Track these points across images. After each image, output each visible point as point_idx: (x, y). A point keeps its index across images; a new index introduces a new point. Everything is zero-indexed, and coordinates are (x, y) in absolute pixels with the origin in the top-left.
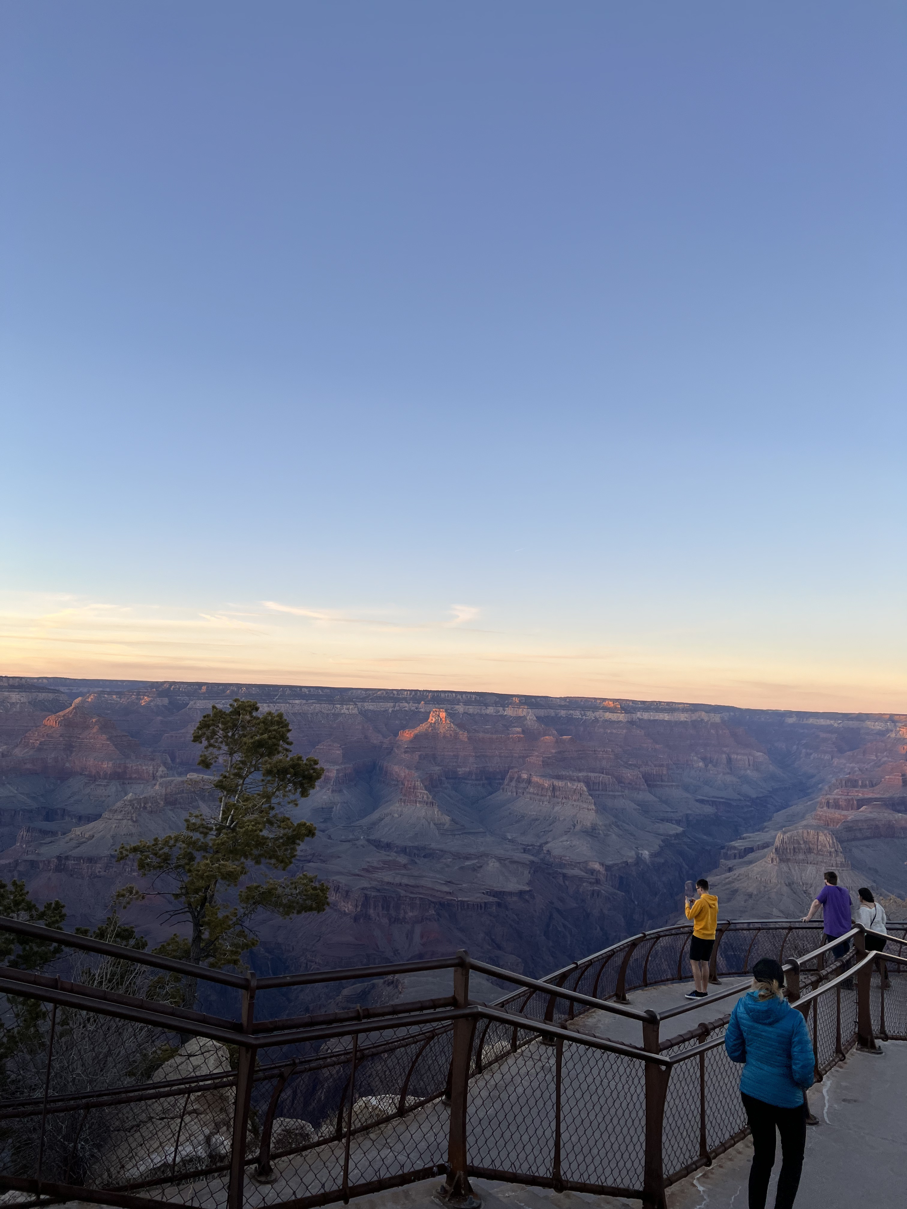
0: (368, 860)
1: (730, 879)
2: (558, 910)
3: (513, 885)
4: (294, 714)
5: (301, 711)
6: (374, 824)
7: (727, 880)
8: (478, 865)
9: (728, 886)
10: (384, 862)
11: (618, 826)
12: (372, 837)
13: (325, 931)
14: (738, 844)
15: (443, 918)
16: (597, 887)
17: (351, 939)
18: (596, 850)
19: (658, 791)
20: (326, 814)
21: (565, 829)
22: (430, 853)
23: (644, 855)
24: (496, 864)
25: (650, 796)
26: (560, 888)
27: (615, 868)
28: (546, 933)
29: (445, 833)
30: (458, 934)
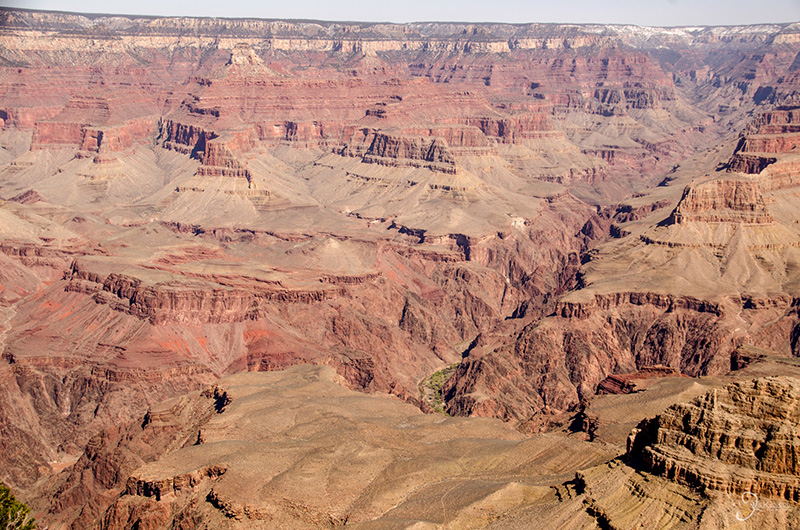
0: (166, 247)
1: (625, 245)
2: (413, 294)
3: (356, 270)
4: (28, 52)
5: (37, 48)
6: (165, 202)
7: (620, 247)
8: (312, 247)
9: (622, 253)
10: (186, 250)
11: (486, 189)
12: (168, 220)
13: (116, 338)
14: (634, 203)
15: (271, 313)
16: (462, 265)
17: (153, 346)
18: (459, 220)
19: (535, 143)
20: (98, 191)
21: (419, 196)
22: (247, 235)
23: (519, 223)
24: (334, 244)
25: (525, 149)
26: (415, 268)
27: (483, 240)
28: (401, 322)
29: (264, 209)
30: (292, 331)
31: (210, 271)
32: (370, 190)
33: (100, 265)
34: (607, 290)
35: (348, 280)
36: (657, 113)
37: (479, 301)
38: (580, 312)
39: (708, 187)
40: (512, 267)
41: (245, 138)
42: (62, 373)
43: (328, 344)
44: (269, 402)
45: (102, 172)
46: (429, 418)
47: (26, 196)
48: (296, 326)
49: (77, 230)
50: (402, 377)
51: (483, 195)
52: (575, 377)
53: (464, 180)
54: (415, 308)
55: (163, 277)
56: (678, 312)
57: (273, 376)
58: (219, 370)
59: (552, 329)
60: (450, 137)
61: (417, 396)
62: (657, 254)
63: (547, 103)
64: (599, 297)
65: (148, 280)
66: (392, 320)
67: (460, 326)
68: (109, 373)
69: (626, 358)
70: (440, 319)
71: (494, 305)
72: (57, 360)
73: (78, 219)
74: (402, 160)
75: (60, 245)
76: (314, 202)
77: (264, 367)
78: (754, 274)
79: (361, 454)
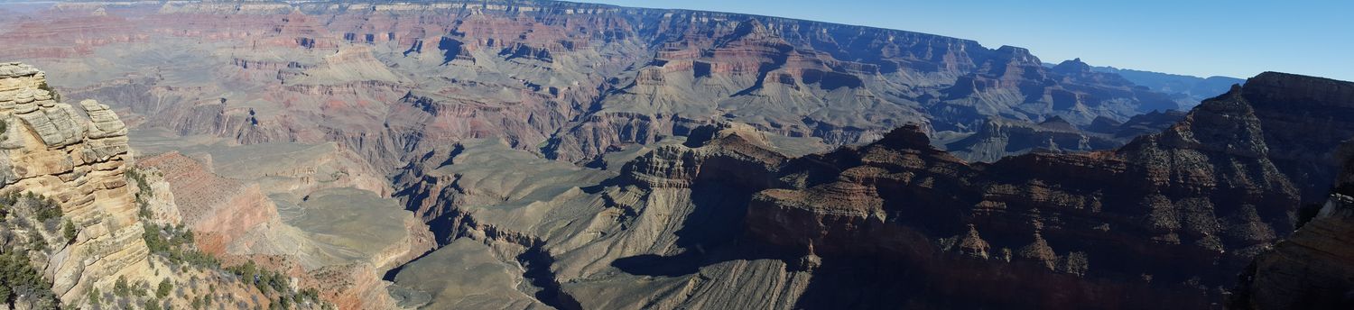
0: (442, 87)
2: (534, 111)
8: (497, 90)
10: (450, 88)
11: (564, 70)
12: (444, 77)
13: (422, 121)
14: (619, 77)
15: (480, 116)
16: (554, 99)
17: (436, 125)
18: (553, 82)
19: (583, 51)
20: (419, 65)
21: (538, 71)
22: (472, 84)
23: (576, 83)
24: (505, 89)
25: (579, 54)
26: (536, 100)
27: (562, 90)
28: (529, 121)
29: (480, 74)
30: (488, 123)
31: (458, 97)
32: (520, 67)
33: (419, 94)
34: (609, 111)
35: (510, 104)
36: (626, 41)
37: (560, 114)
38: (600, 120)
39: (646, 71)
40: (573, 101)
41: (474, 45)
42: (403, 132)
43: (502, 128)
44: (480, 150)
45: (421, 57)
46: (541, 161)
47: (395, 65)
48: (490, 121)
49: (411, 79)
50: (530, 144)
51: (563, 72)
52: (597, 145)
53: (556, 65)
54: (535, 116)
55: (440, 99)
56: (635, 120)
57: (480, 140)
58: (459, 136)
59: (589, 126)
60: (551, 48)
61: (535, 151)
62: (628, 97)
63: (588, 36)
64: (607, 114)
65: (435, 100)
66: (526, 121)
67: (553, 125)
68: (419, 134)
69: (616, 137)
70: (545, 121)
71: (566, 116)
72: (402, 127)
73: (412, 75)
74: (532, 56)
75: (405, 85)
76: (498, 71)
77: (477, 137)
78: (662, 105)
79: (515, 173)
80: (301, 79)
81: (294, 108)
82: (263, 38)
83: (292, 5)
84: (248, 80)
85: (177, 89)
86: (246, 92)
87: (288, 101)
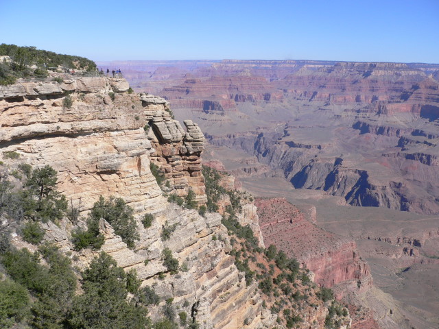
80: (423, 149)
81: (411, 177)
82: (389, 102)
83: (426, 72)
84: (368, 143)
85: (299, 146)
86: (364, 155)
87: (406, 168)
